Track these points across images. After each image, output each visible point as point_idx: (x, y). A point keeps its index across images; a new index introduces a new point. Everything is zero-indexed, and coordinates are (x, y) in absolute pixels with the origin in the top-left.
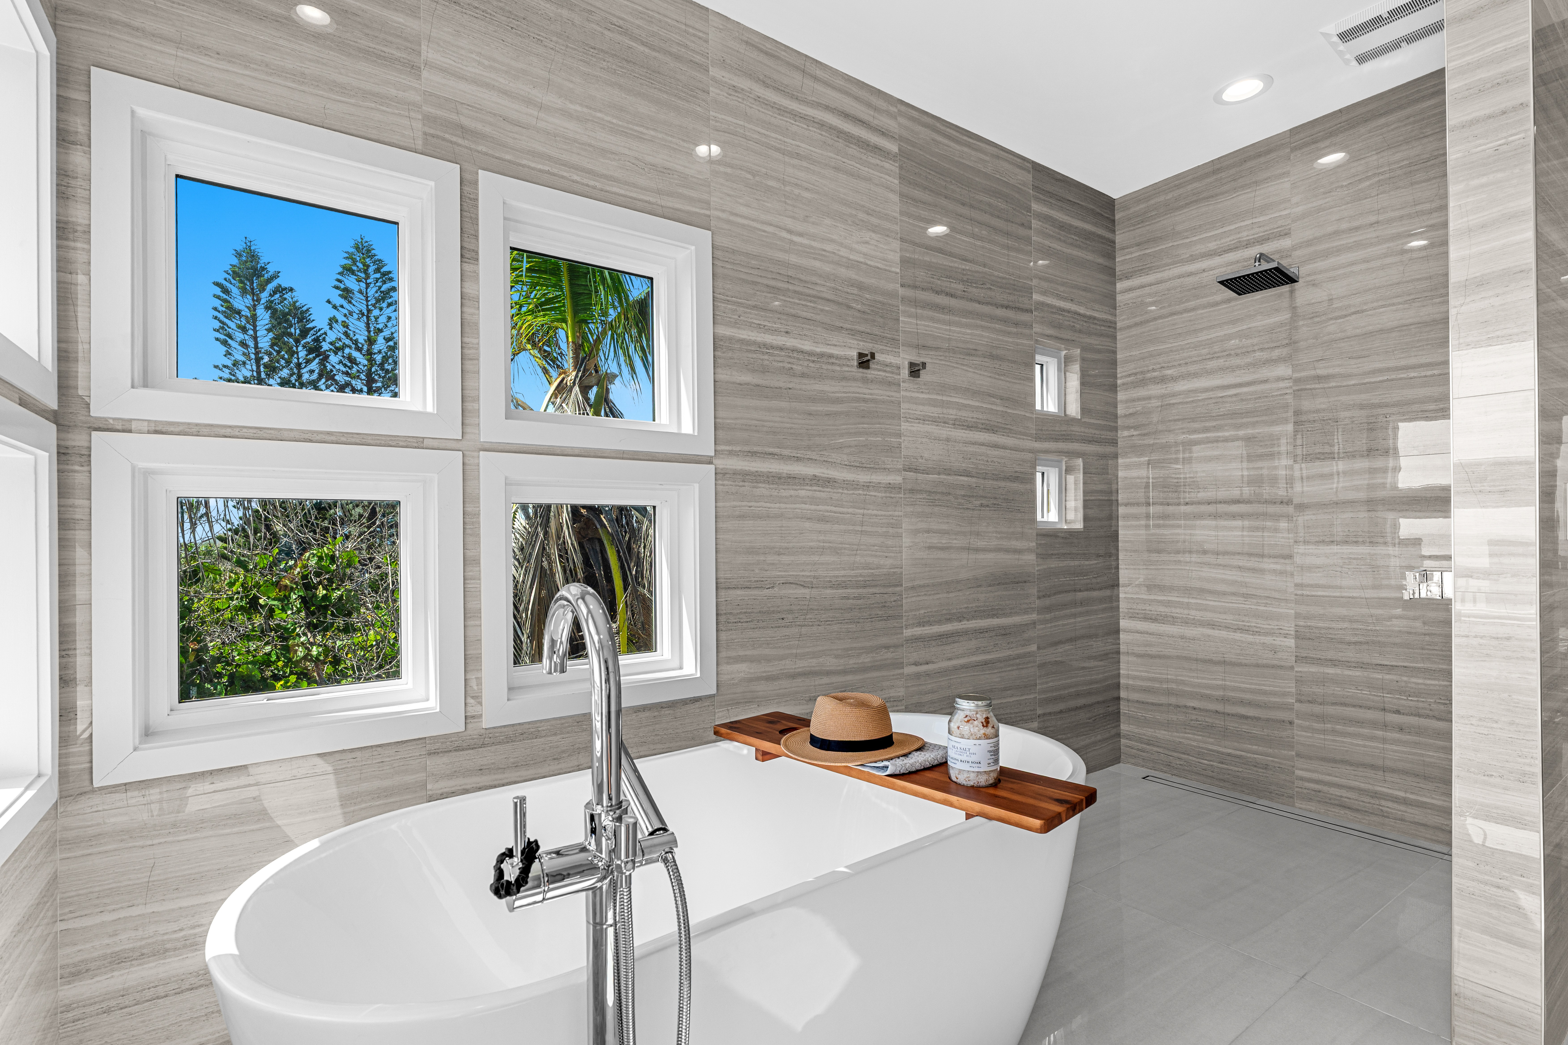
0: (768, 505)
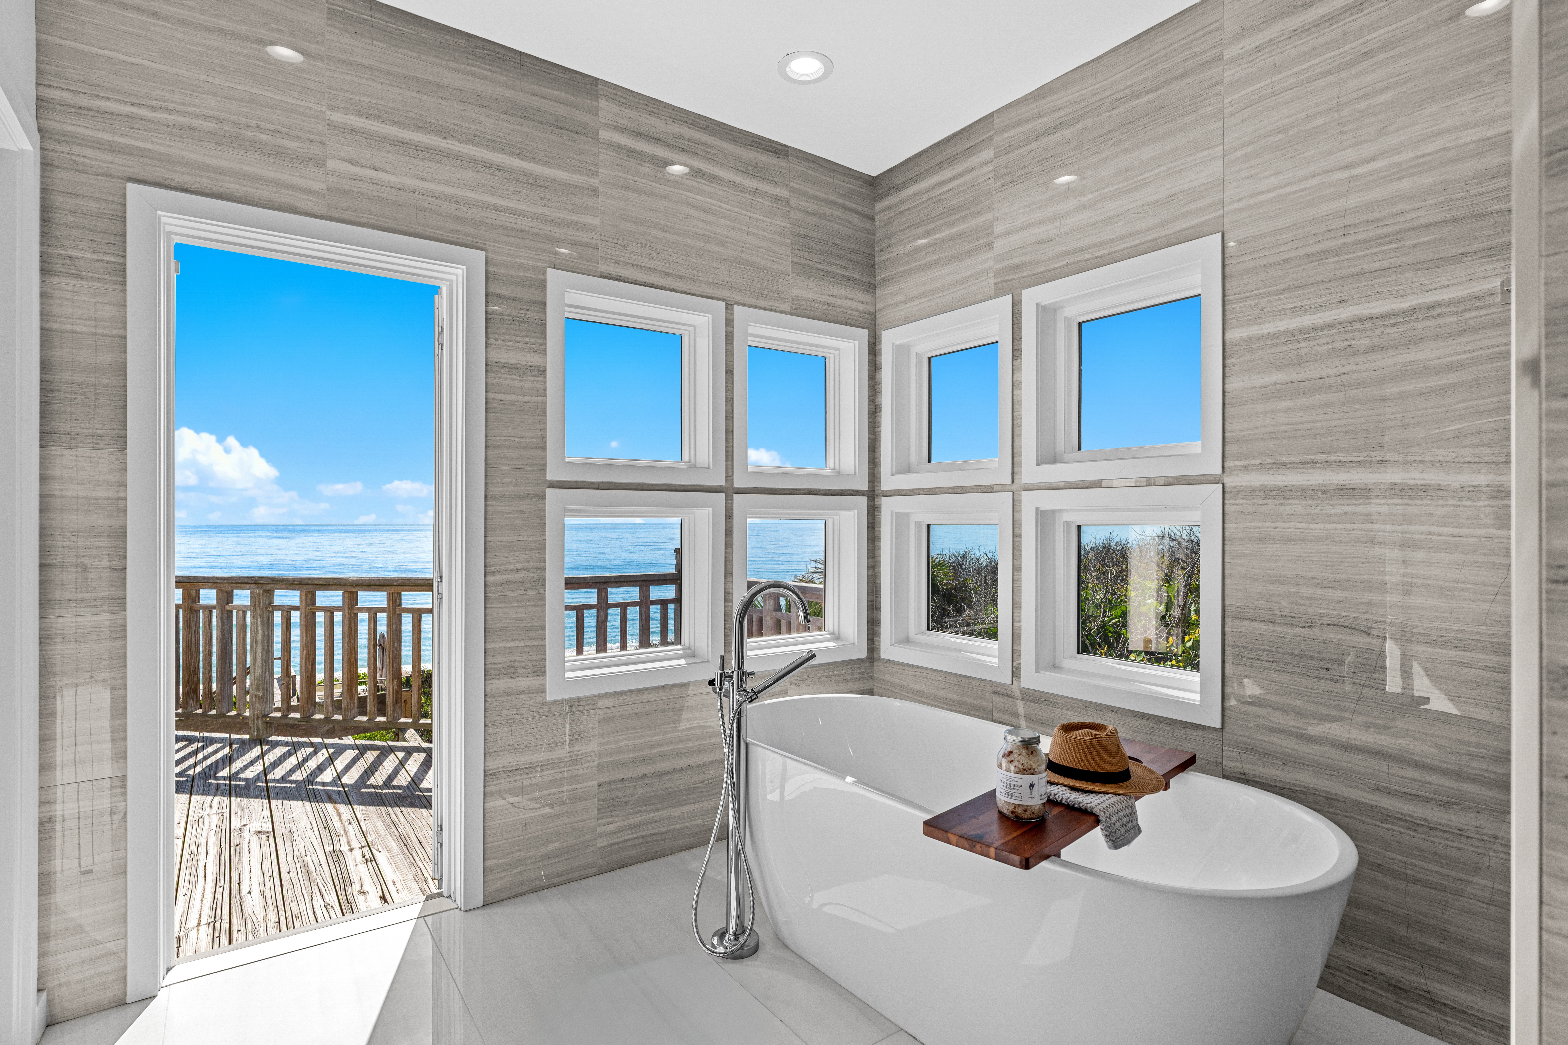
0: (1304, 525)
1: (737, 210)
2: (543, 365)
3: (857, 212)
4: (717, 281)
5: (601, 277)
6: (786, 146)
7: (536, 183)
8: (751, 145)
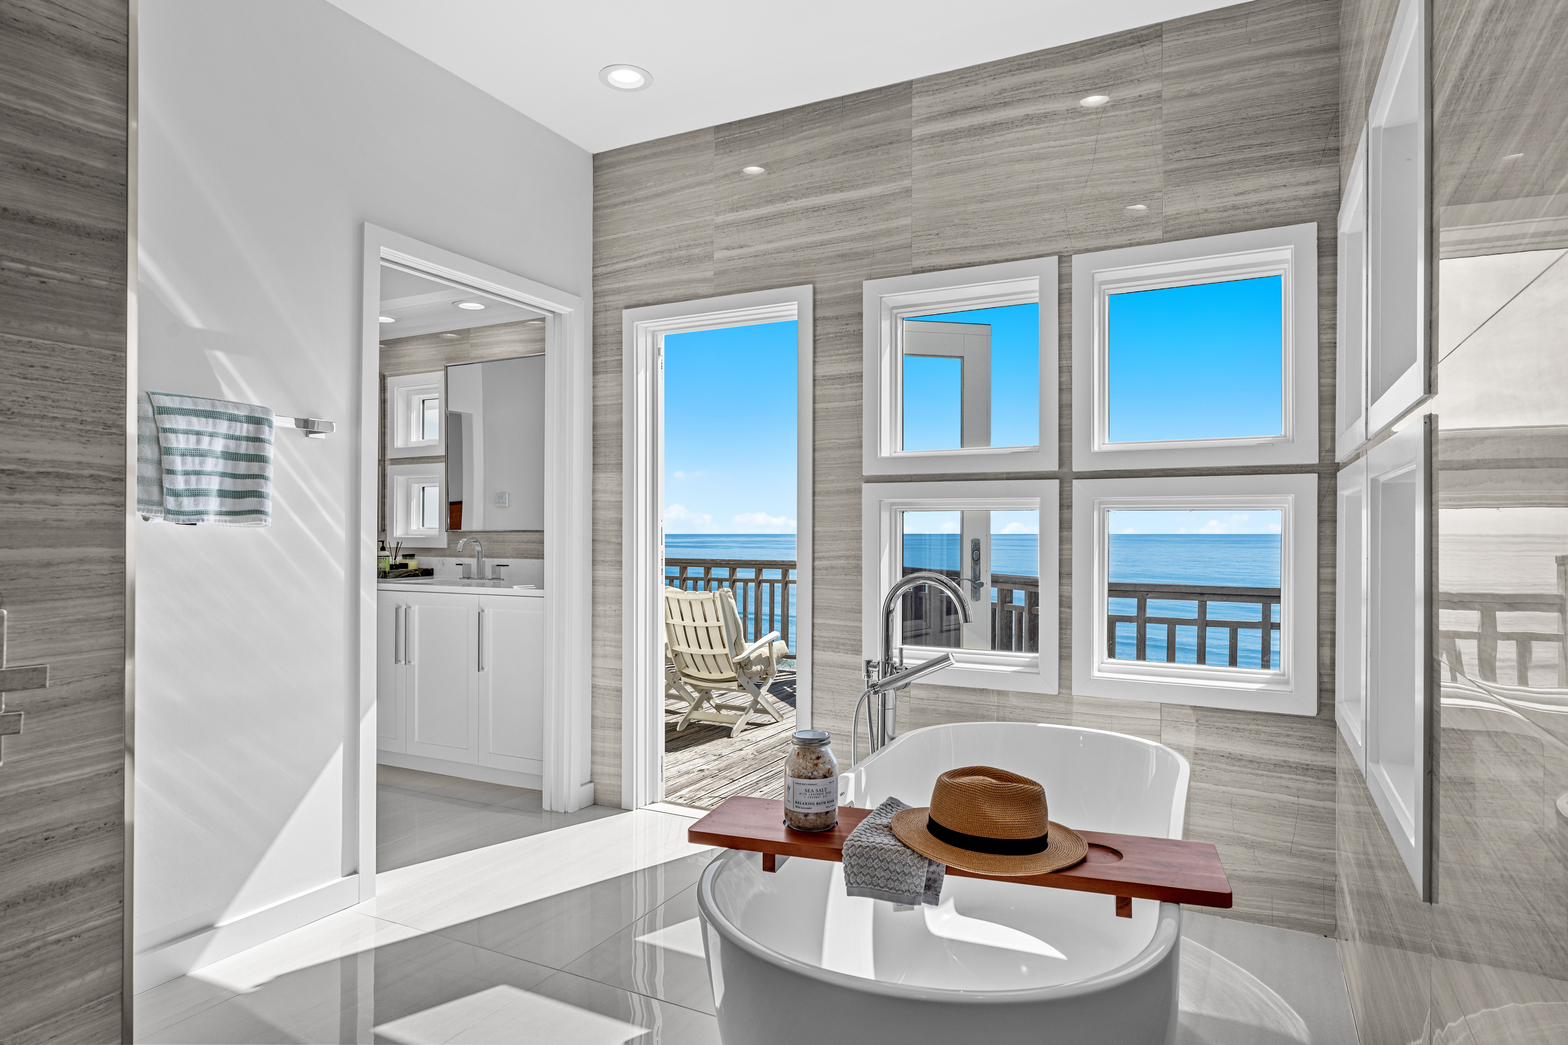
1: (1076, 140)
2: (860, 370)
3: (1298, 53)
4: (1050, 234)
5: (914, 273)
6: (1157, 25)
7: (854, 208)
8: (1100, 52)
